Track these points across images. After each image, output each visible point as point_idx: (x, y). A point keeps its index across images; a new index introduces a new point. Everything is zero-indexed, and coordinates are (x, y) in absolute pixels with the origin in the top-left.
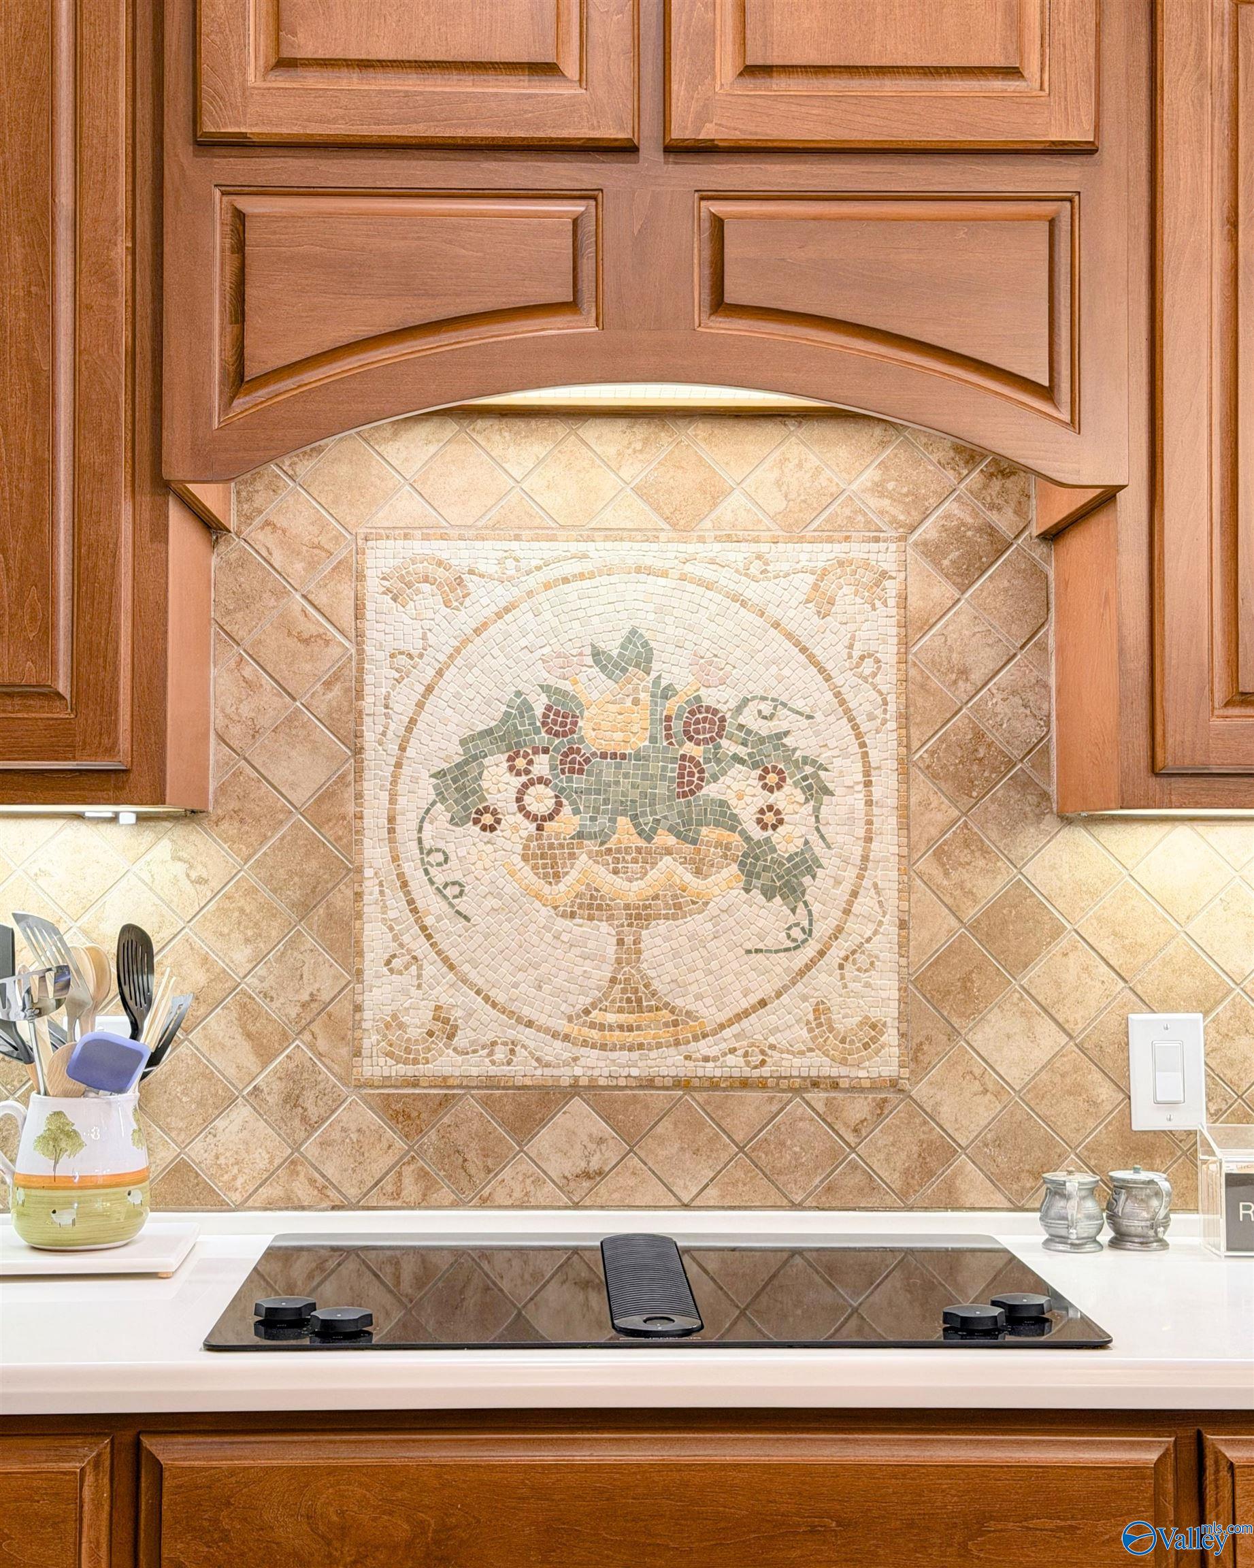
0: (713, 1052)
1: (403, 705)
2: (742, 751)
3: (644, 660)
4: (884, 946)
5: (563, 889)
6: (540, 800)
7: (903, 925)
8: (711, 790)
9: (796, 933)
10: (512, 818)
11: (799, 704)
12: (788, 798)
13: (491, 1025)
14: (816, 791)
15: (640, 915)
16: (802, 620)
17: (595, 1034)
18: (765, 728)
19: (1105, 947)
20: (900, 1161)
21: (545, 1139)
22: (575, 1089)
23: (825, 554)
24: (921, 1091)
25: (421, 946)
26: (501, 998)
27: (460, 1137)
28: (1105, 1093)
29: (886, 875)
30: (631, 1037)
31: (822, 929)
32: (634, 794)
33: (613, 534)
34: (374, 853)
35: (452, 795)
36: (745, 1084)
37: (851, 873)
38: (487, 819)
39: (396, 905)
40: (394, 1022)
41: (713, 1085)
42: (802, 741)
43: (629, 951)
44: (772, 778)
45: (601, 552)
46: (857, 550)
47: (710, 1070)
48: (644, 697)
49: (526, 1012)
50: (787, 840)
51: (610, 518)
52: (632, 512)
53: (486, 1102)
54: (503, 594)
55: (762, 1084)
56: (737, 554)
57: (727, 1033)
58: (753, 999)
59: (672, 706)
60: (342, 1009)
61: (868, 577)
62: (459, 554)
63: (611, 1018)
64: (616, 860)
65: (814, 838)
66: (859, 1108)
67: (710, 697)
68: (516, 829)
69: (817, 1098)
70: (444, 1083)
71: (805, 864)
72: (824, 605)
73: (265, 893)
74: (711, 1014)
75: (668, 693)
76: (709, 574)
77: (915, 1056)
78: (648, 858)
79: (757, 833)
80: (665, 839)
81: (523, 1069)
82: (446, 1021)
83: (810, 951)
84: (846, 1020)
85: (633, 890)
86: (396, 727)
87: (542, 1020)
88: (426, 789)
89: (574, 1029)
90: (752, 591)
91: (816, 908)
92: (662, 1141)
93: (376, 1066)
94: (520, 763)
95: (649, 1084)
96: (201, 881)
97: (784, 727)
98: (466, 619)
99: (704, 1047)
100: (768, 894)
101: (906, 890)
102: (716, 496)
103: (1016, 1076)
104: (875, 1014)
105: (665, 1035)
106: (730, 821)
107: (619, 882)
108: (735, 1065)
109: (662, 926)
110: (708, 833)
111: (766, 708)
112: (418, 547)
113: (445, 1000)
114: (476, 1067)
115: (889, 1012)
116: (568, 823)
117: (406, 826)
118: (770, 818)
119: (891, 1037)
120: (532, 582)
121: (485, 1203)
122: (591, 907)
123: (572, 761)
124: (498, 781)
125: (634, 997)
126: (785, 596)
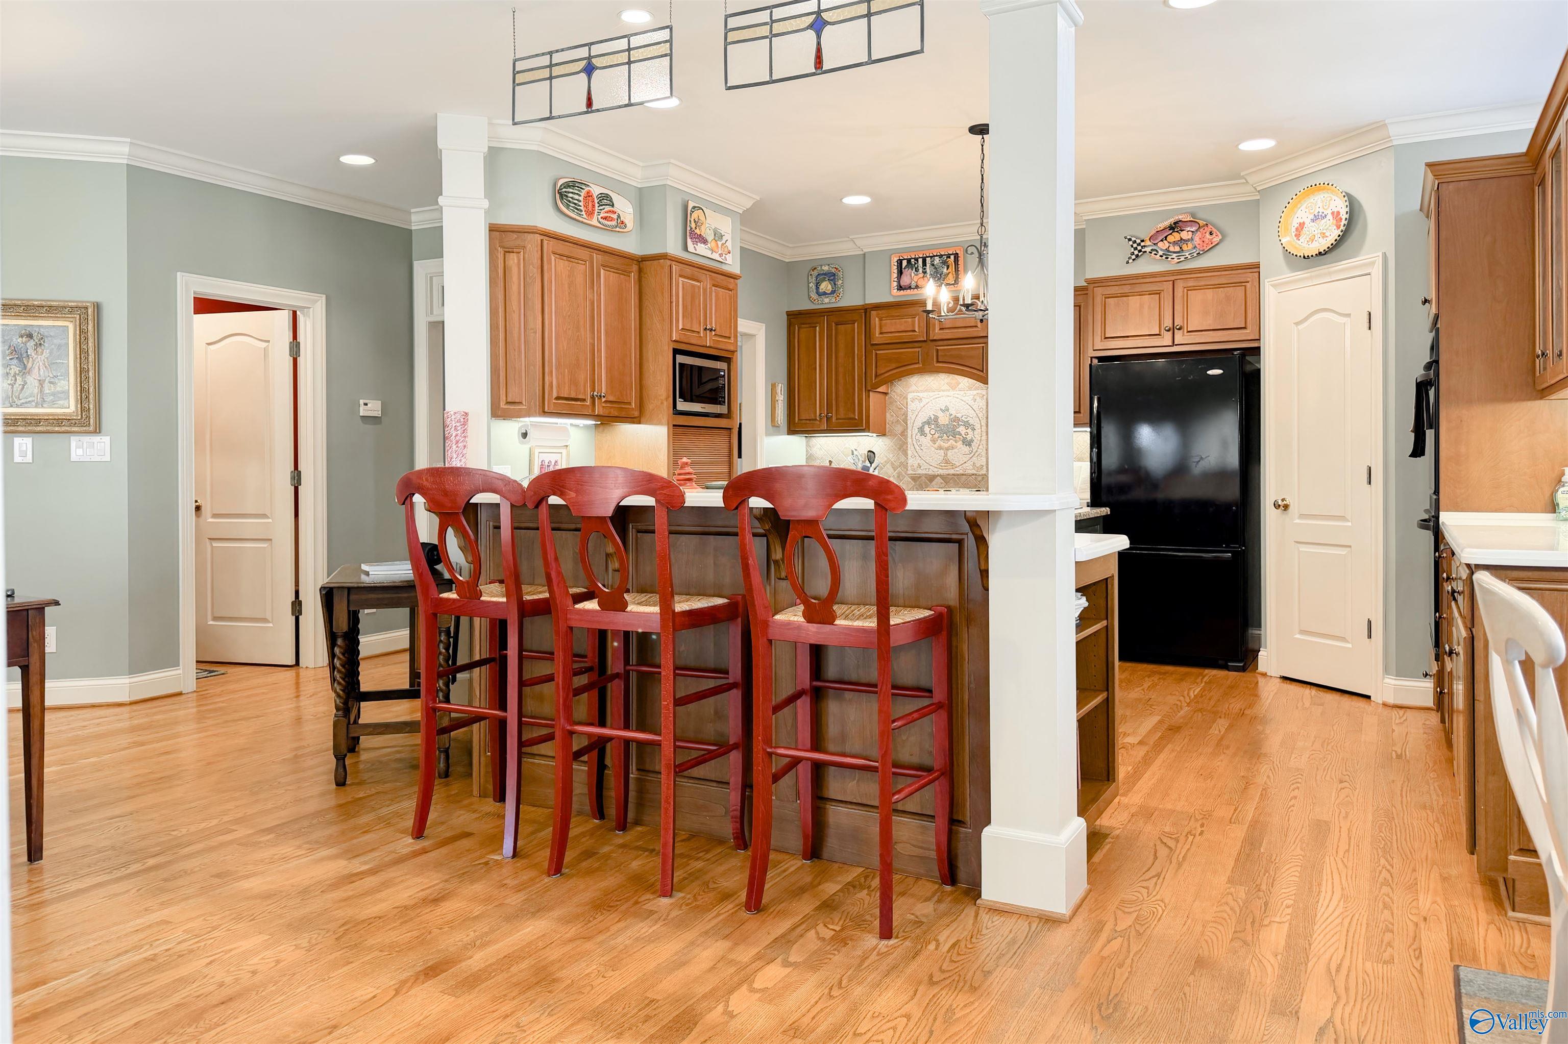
1: (913, 418)
3: (948, 410)
5: (936, 446)
6: (933, 432)
10: (929, 435)
11: (970, 416)
12: (969, 431)
13: (925, 466)
14: (974, 429)
15: (947, 449)
18: (966, 420)
21: (934, 483)
22: (938, 475)
23: (975, 392)
25: (916, 454)
31: (974, 451)
33: (943, 391)
34: (909, 440)
37: (979, 442)
39: (912, 447)
41: (958, 475)
42: (971, 422)
43: (946, 455)
45: (941, 393)
46: (979, 391)
48: (948, 415)
49: (931, 464)
51: (943, 388)
52: (948, 385)
54: (927, 401)
55: (965, 475)
56: (962, 393)
59: (952, 417)
60: (905, 463)
62: (921, 395)
64: (943, 441)
66: (980, 478)
67: (957, 415)
70: (919, 474)
71: (972, 441)
74: (958, 464)
78: (948, 440)
80: (951, 437)
81: (930, 473)
84: (978, 465)
85: (946, 445)
86: (912, 421)
88: (917, 430)
89: (938, 466)
90: (963, 399)
93: (910, 472)
95: (949, 475)
98: (922, 405)
99: (957, 469)
102: (958, 384)
104: (982, 464)
106: (961, 435)
108: (961, 472)
110: (957, 436)
114: (924, 472)
116: (937, 435)
122: (940, 448)
123: (937, 425)
124: (927, 429)
125: (947, 462)
126: (969, 399)
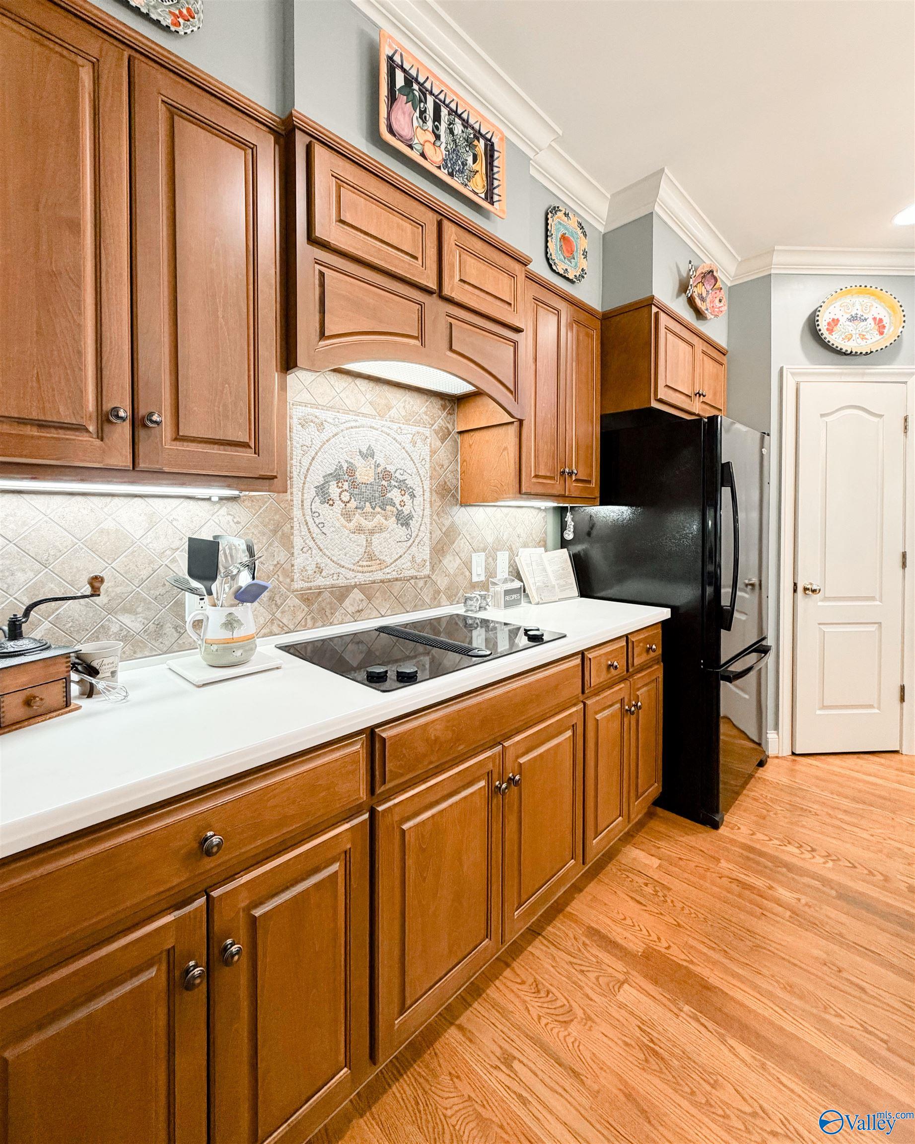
0: (389, 571)
1: (306, 462)
2: (396, 484)
3: (373, 456)
4: (426, 540)
5: (352, 525)
6: (346, 497)
7: (431, 533)
8: (389, 495)
9: (408, 536)
10: (338, 502)
11: (409, 471)
12: (406, 498)
13: (333, 569)
14: (413, 496)
15: (372, 532)
16: (409, 447)
17: (360, 569)
18: (401, 478)
19: (468, 538)
20: (430, 596)
21: (347, 602)
22: (355, 586)
23: (415, 429)
24: (433, 577)
25: (311, 544)
26: (335, 559)
27: (323, 604)
28: (467, 573)
29: (427, 520)
30: (370, 569)
31: (414, 535)
32: (370, 496)
33: (364, 415)
34: (297, 513)
35: (320, 494)
36: (397, 580)
37: (420, 519)
38: (331, 502)
39: (304, 531)
40: (304, 569)
41: (389, 581)
42: (409, 482)
43: (369, 543)
44: (403, 492)
45: (362, 421)
46: (421, 430)
47: (389, 576)
48: (373, 466)
49: (342, 563)
50: (406, 510)
51: (363, 410)
52: (368, 409)
53: (331, 593)
54: (335, 430)
55: (401, 579)
56: (395, 426)
57: (393, 565)
58: (399, 555)
59: (379, 469)
60: (287, 566)
61: (424, 437)
62: (323, 415)
63: (365, 563)
64: (365, 515)
65: (412, 509)
66: (421, 583)
67: (390, 468)
68: (339, 506)
69: (412, 581)
70: (319, 588)
71: (410, 517)
72: (414, 444)
73: (261, 527)
74: (389, 561)
75: (378, 465)
76: (388, 431)
77: (433, 569)
78: (374, 515)
79: (400, 508)
80: (378, 509)
81: (342, 582)
82: (319, 568)
83: (411, 541)
84: (419, 561)
85: (369, 525)
86: (304, 470)
87: (347, 565)
88: (313, 492)
89: (355, 568)
90: (398, 438)
91: (413, 529)
92: (377, 598)
93: (298, 585)
94: (340, 485)
95: (374, 582)
96: (238, 523)
97: (406, 478)
98: (324, 436)
99: (387, 570)
100: (402, 525)
101: (431, 524)
102: (390, 408)
103: (452, 572)
104: (425, 558)
105: (378, 567)
106: (394, 505)
107: (366, 522)
108: (394, 575)
109: (377, 535)
110: (389, 508)
111: (402, 472)
112: (310, 410)
113: (319, 561)
114: (329, 582)
115: (427, 557)
116: (353, 504)
117: (307, 504)
118: (402, 504)
119: (428, 563)
120: (342, 427)
121: (331, 624)
122: (359, 530)
123: (354, 485)
124: (334, 490)
125: (371, 556)
126: (406, 440)
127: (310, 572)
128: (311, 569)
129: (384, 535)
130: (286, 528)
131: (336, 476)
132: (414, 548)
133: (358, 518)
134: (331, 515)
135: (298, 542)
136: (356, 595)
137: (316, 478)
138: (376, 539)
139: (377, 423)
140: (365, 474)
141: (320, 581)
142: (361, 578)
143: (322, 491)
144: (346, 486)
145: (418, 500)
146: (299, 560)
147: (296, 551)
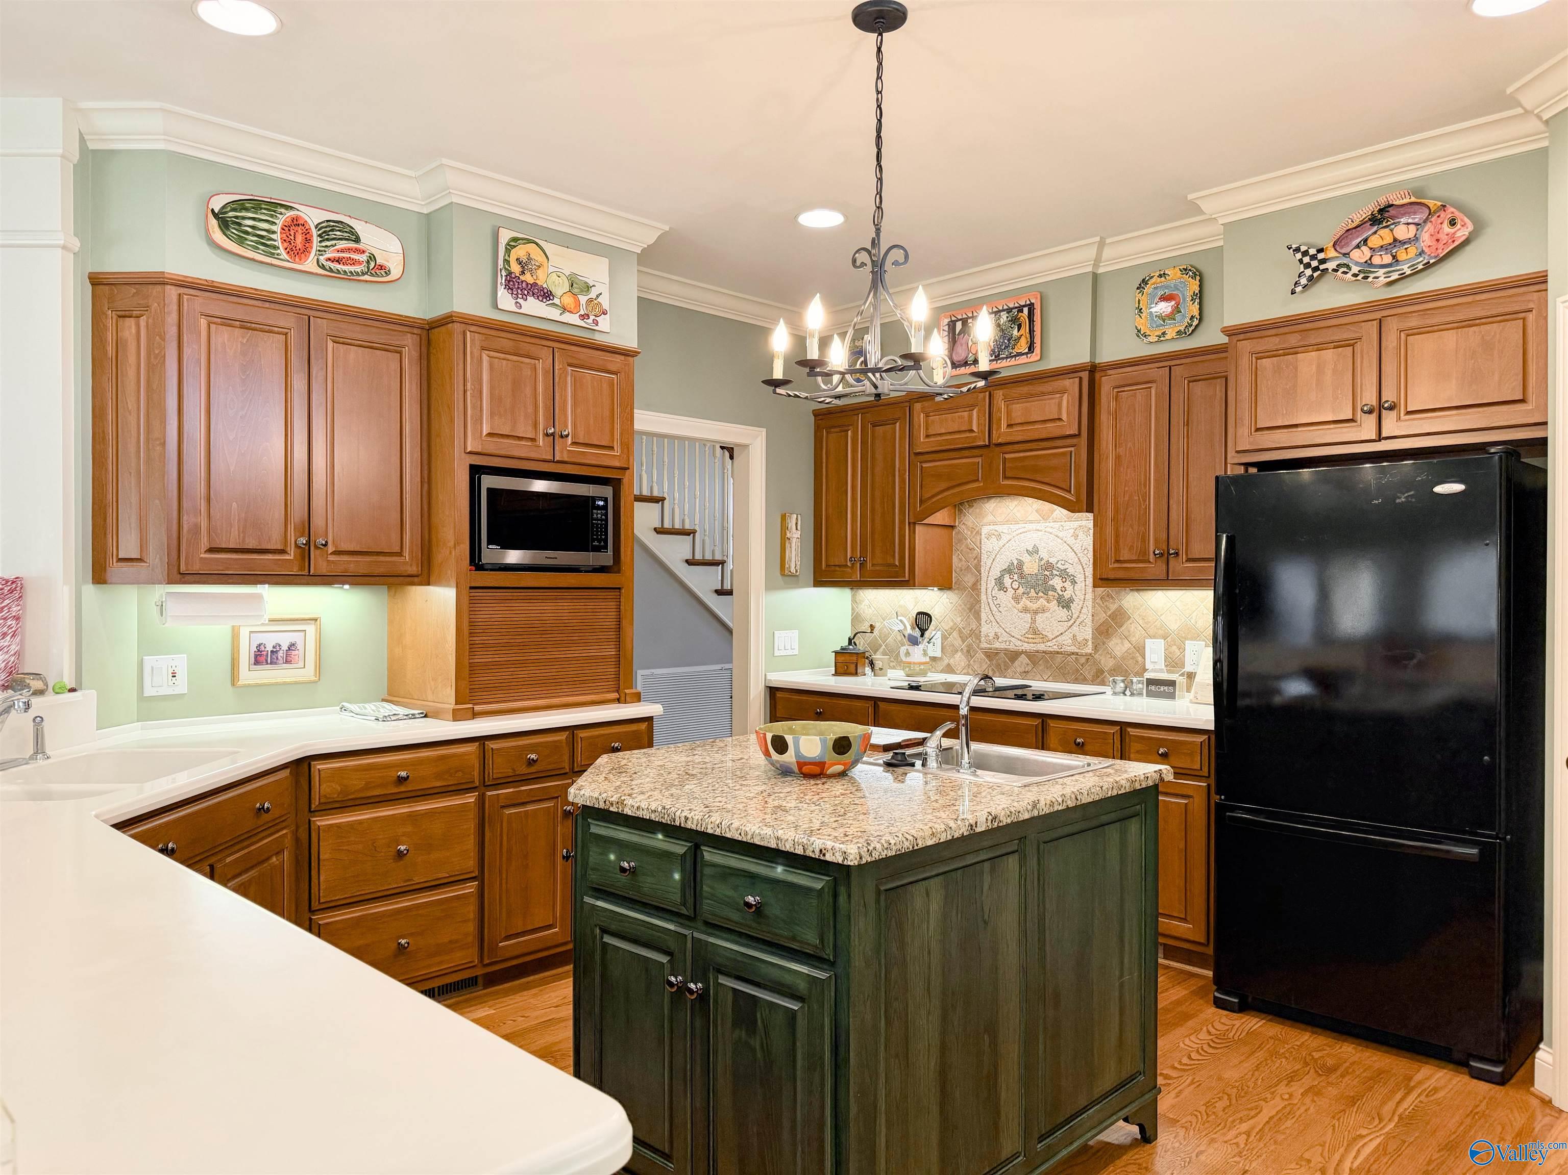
0: (1051, 645)
2: (1058, 573)
3: (1037, 552)
4: (1089, 621)
5: (1020, 606)
7: (1093, 615)
8: (1051, 583)
9: (1069, 617)
10: (1010, 590)
11: (1070, 561)
12: (1068, 584)
13: (1006, 637)
14: (1074, 582)
16: (1071, 541)
17: (1026, 640)
18: (1062, 567)
19: (1141, 622)
20: (1092, 673)
22: (1023, 652)
23: (1076, 524)
24: (1096, 656)
26: (1007, 630)
27: (1000, 662)
28: (1140, 659)
29: (1089, 603)
30: (1034, 641)
32: (1035, 584)
33: (1031, 522)
35: (998, 584)
36: (1058, 653)
37: (1082, 603)
38: (1005, 590)
40: (987, 636)
41: (1051, 652)
42: (1071, 571)
43: (1034, 621)
44: (1064, 580)
46: (1083, 523)
47: (1050, 649)
48: (1037, 561)
49: (1013, 634)
50: (1067, 595)
51: (1030, 518)
52: (1035, 516)
53: (1005, 654)
55: (1061, 653)
56: (1057, 525)
57: (1054, 640)
58: (1060, 632)
59: (1043, 563)
61: (1086, 530)
63: (1030, 636)
65: (1073, 594)
66: (1083, 660)
67: (1051, 560)
68: (1011, 592)
69: (1073, 656)
70: (997, 649)
71: (1071, 600)
72: (1076, 537)
73: (963, 606)
75: (1042, 559)
76: (1051, 530)
77: (1096, 648)
79: (1061, 593)
80: (1041, 594)
82: (997, 635)
83: (1072, 622)
84: (1080, 639)
85: (1034, 606)
87: (1016, 636)
89: (1022, 638)
90: (1060, 534)
91: (1073, 611)
92: (1040, 665)
94: (1011, 576)
95: (1037, 652)
96: (951, 603)
97: (1067, 567)
99: (1049, 644)
100: (1063, 607)
101: (1094, 607)
102: (1053, 512)
103: (1119, 654)
104: (1087, 637)
105: (1041, 640)
106: (1055, 590)
107: (1031, 604)
108: (1056, 648)
109: (1040, 615)
111: (1063, 562)
112: (992, 527)
113: (997, 631)
115: (1089, 637)
117: (989, 591)
118: (1063, 589)
119: (1090, 643)
120: (1014, 534)
121: (1005, 677)
123: (1022, 576)
125: (1035, 632)
126: (1067, 535)
127: (991, 638)
128: (992, 635)
129: (1046, 614)
130: (977, 607)
131: (1009, 571)
132: (1074, 628)
133: (1025, 602)
134: (1006, 598)
135: (983, 616)
136: (1023, 659)
137: (996, 573)
138: (1039, 618)
139: (1042, 526)
140: (1031, 567)
141: (997, 645)
142: (1026, 647)
143: (999, 582)
144: (1016, 577)
145: (1080, 585)
146: (985, 629)
147: (983, 622)
